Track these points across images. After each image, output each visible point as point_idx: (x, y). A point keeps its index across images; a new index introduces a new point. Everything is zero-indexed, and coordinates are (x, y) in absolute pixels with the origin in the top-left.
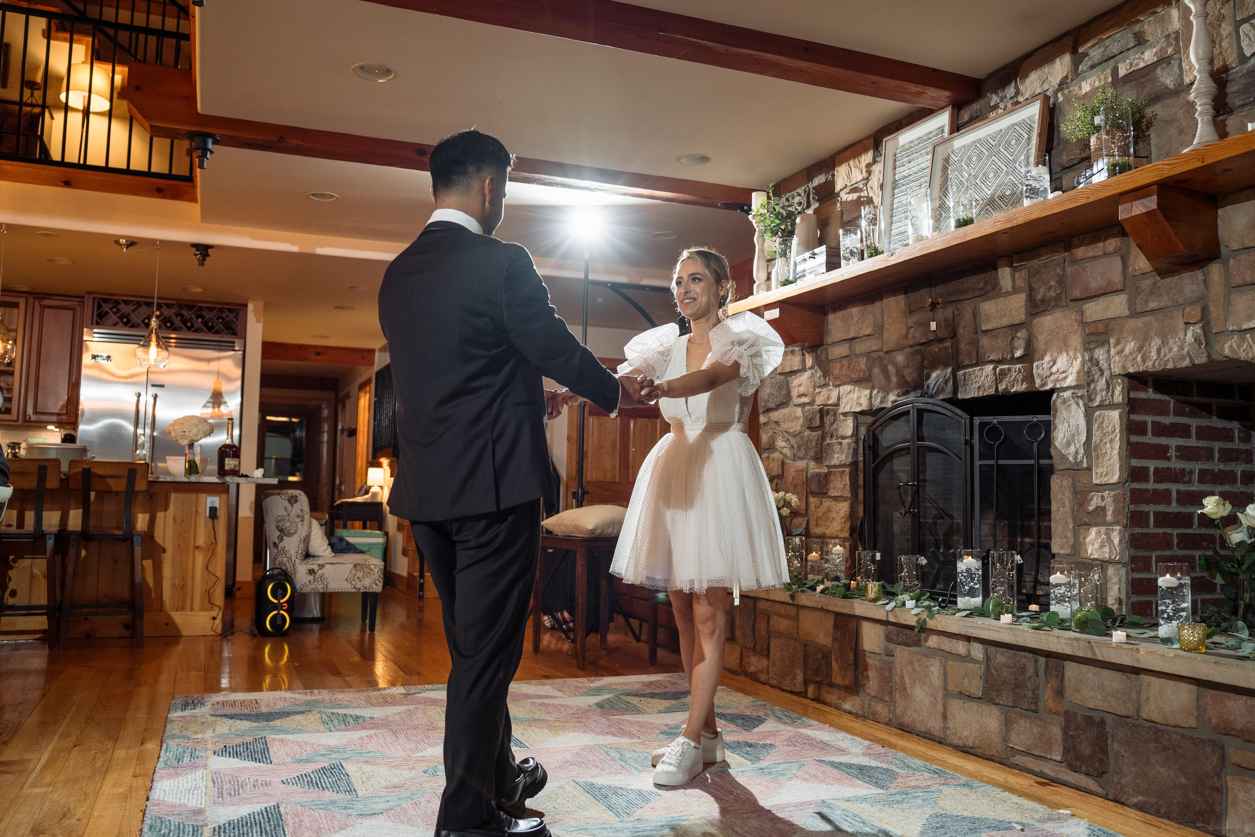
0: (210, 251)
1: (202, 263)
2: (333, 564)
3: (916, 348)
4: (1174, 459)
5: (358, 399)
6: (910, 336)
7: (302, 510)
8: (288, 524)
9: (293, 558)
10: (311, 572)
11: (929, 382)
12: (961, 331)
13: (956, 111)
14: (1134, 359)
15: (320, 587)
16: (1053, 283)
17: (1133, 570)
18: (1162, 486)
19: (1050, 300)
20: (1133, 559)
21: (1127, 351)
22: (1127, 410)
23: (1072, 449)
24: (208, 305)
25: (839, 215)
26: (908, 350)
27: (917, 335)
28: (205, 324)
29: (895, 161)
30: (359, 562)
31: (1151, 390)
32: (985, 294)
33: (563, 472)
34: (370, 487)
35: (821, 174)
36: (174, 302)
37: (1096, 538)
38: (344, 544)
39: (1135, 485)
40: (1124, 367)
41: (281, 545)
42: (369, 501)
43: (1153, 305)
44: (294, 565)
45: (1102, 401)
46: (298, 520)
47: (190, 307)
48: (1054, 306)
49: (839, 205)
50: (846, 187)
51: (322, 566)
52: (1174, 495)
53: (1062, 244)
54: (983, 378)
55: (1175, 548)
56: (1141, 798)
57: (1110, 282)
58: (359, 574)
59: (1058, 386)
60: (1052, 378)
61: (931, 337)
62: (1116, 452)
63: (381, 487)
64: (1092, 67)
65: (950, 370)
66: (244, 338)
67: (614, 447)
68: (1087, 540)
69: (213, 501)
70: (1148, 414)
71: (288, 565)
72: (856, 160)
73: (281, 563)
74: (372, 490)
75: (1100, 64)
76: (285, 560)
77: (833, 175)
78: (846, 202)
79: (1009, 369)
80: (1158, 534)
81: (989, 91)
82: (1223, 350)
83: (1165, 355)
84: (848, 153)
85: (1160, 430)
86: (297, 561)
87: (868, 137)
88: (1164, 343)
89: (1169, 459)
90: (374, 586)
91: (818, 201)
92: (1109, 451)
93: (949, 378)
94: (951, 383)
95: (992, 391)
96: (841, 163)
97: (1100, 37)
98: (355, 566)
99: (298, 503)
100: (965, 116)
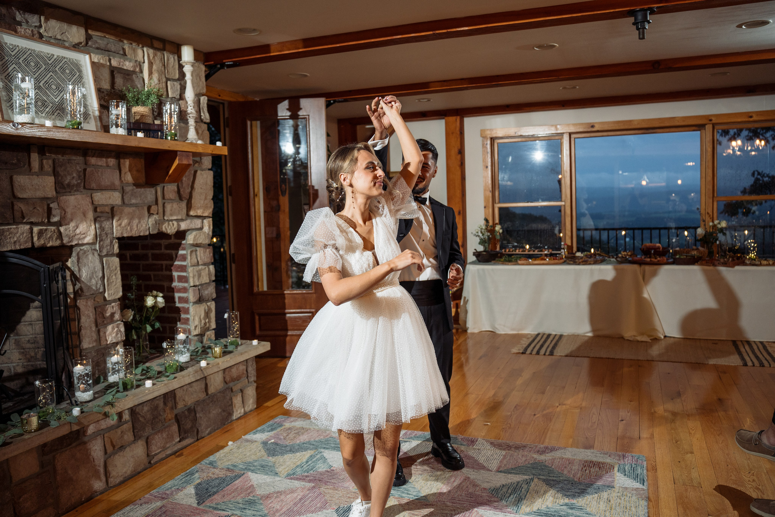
14: (127, 229)
16: (75, 175)
19: (73, 186)
21: (123, 224)
23: (94, 282)
37: (112, 331)
40: (122, 233)
43: (133, 201)
45: (107, 252)
48: (75, 191)
54: (18, 235)
57: (113, 184)
59: (80, 242)
60: (77, 237)
62: (119, 280)
64: (97, 48)
68: (108, 333)
79: (46, 230)
82: (162, 229)
88: (139, 222)
92: (115, 280)
95: (29, 245)
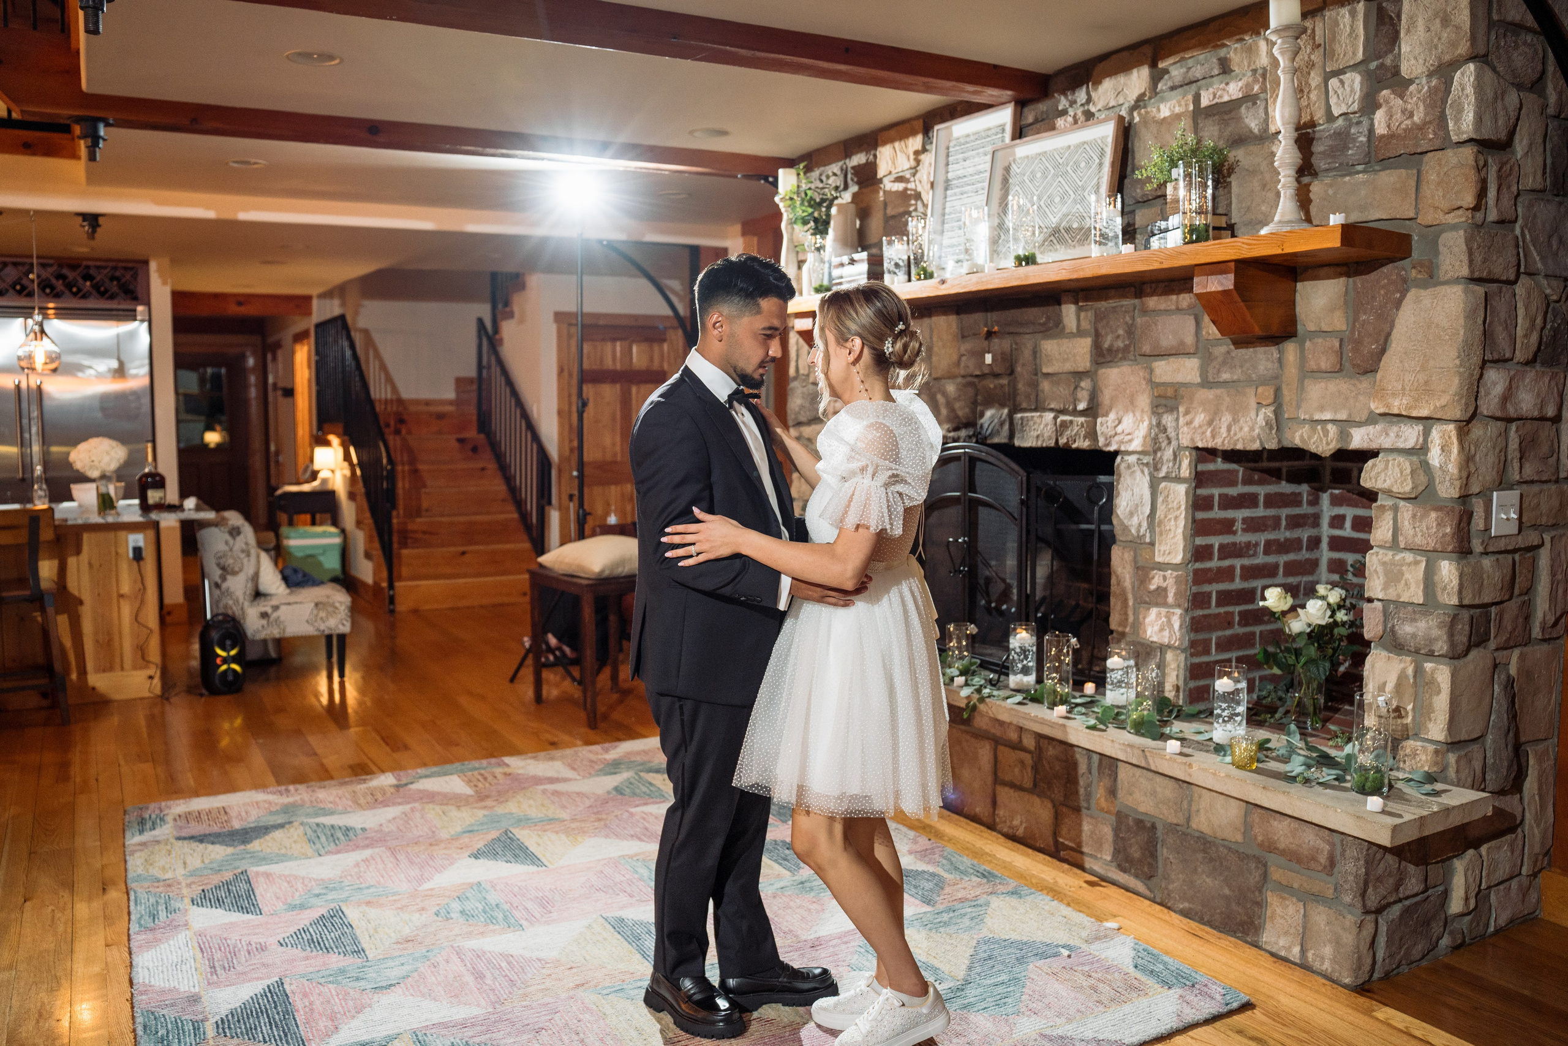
0: (101, 220)
1: (92, 235)
2: (289, 604)
3: (969, 379)
4: (1240, 532)
5: (293, 353)
6: (962, 364)
7: (247, 544)
8: (231, 561)
9: (241, 600)
10: (264, 615)
11: (982, 421)
12: (1019, 369)
13: (1019, 109)
14: (1203, 433)
15: (276, 633)
16: (1121, 332)
17: (1192, 655)
18: (1226, 563)
19: (1117, 351)
20: (1193, 644)
21: (1196, 423)
22: (1194, 485)
23: (1135, 521)
24: (98, 263)
25: (881, 206)
26: (959, 380)
27: (969, 365)
28: (96, 287)
29: (948, 156)
30: (320, 599)
31: (1219, 460)
32: (1047, 331)
33: (553, 451)
34: (317, 472)
35: (861, 151)
36: (51, 262)
37: (1156, 620)
38: (300, 575)
39: (1198, 565)
40: (1192, 440)
41: (224, 586)
42: (318, 489)
43: (1225, 376)
44: (242, 609)
45: (1167, 473)
46: (242, 556)
47: (73, 267)
48: (1121, 359)
49: (881, 193)
50: (890, 173)
51: (276, 608)
52: (1238, 571)
53: (1133, 289)
54: (1042, 426)
55: (1236, 626)
56: (1187, 905)
57: (1182, 343)
58: (322, 614)
59: (1123, 448)
60: (1117, 438)
61: (986, 371)
62: (1180, 530)
63: (333, 471)
64: (1173, 88)
65: (1006, 411)
66: (148, 303)
67: (614, 419)
68: (1147, 620)
69: (136, 539)
70: (1215, 486)
71: (234, 608)
72: (903, 143)
73: (226, 606)
74: (321, 475)
75: (1181, 86)
76: (230, 602)
77: (875, 156)
78: (890, 192)
79: (1071, 422)
80: (1219, 614)
81: (1057, 91)
82: (1294, 438)
83: (1235, 434)
84: (893, 132)
85: (1228, 503)
86: (246, 604)
87: (917, 118)
88: (1235, 420)
89: (1235, 533)
90: (341, 627)
91: (859, 183)
92: (1173, 528)
93: (1005, 420)
94: (1006, 427)
95: (1052, 443)
96: (885, 143)
97: (1182, 55)
98: (317, 605)
99: (242, 536)
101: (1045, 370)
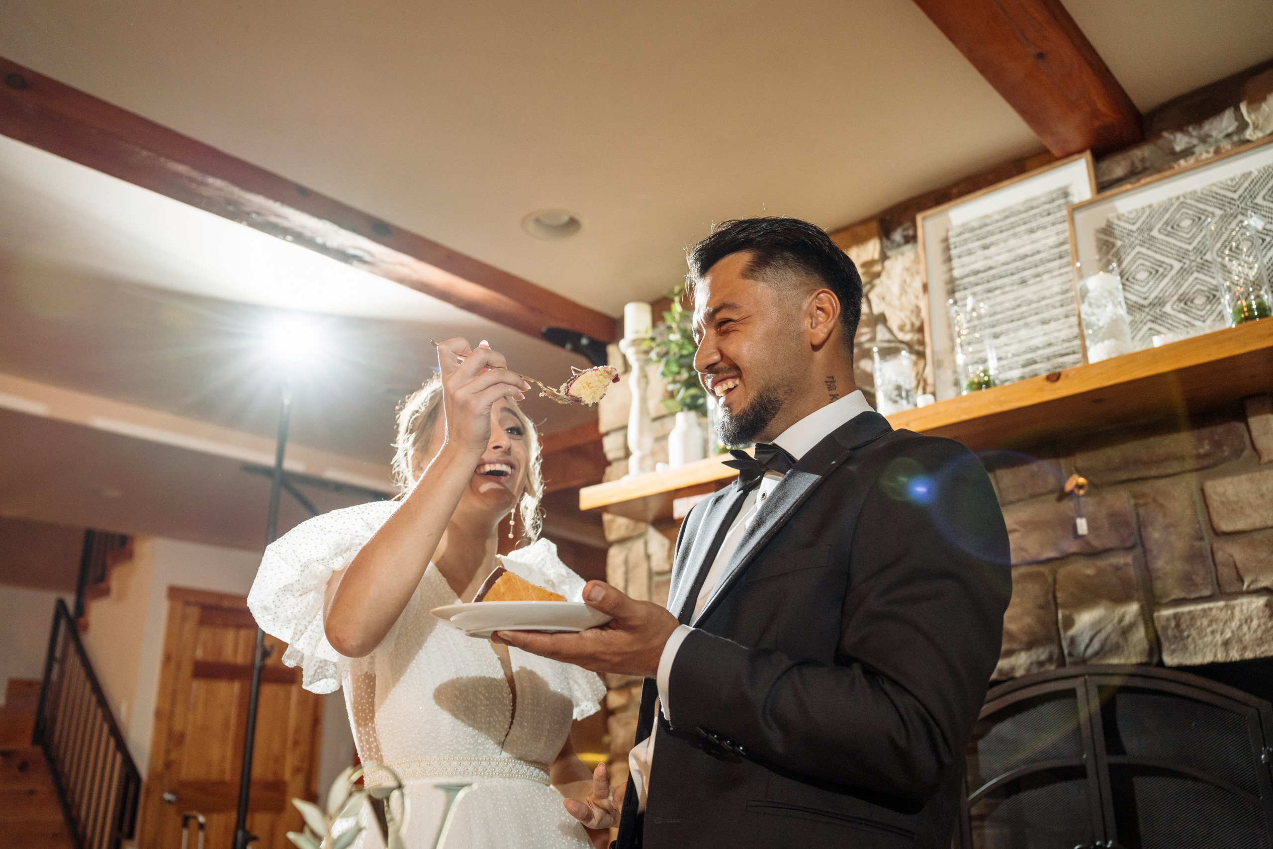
3: (1032, 568)
11: (1072, 632)
12: (1155, 534)
27: (1031, 545)
29: (947, 249)
32: (1215, 465)
54: (1234, 624)
61: (1072, 547)
65: (1132, 608)
81: (1167, 130)
93: (1132, 626)
94: (1139, 634)
100: (1118, 168)
101: (1225, 526)
